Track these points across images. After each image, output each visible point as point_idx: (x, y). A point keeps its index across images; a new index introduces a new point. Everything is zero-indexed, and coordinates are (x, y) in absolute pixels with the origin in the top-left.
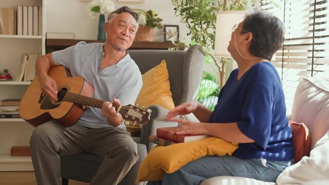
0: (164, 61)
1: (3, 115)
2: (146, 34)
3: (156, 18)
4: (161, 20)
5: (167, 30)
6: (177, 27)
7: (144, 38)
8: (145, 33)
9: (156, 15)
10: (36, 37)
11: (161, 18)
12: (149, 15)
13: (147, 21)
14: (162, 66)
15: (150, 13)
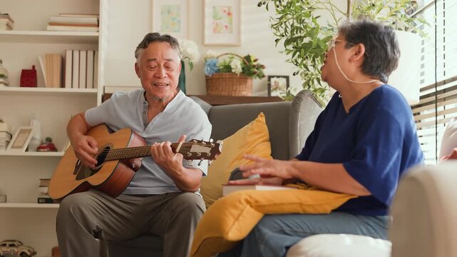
0: (262, 114)
1: (42, 199)
2: (241, 87)
3: (255, 63)
4: (262, 67)
5: (272, 83)
6: (287, 78)
7: (239, 91)
8: (240, 85)
9: (255, 61)
10: (90, 90)
11: (262, 64)
12: (246, 61)
13: (243, 69)
14: (260, 121)
15: (248, 58)
